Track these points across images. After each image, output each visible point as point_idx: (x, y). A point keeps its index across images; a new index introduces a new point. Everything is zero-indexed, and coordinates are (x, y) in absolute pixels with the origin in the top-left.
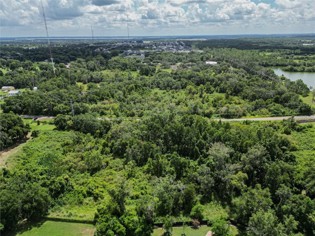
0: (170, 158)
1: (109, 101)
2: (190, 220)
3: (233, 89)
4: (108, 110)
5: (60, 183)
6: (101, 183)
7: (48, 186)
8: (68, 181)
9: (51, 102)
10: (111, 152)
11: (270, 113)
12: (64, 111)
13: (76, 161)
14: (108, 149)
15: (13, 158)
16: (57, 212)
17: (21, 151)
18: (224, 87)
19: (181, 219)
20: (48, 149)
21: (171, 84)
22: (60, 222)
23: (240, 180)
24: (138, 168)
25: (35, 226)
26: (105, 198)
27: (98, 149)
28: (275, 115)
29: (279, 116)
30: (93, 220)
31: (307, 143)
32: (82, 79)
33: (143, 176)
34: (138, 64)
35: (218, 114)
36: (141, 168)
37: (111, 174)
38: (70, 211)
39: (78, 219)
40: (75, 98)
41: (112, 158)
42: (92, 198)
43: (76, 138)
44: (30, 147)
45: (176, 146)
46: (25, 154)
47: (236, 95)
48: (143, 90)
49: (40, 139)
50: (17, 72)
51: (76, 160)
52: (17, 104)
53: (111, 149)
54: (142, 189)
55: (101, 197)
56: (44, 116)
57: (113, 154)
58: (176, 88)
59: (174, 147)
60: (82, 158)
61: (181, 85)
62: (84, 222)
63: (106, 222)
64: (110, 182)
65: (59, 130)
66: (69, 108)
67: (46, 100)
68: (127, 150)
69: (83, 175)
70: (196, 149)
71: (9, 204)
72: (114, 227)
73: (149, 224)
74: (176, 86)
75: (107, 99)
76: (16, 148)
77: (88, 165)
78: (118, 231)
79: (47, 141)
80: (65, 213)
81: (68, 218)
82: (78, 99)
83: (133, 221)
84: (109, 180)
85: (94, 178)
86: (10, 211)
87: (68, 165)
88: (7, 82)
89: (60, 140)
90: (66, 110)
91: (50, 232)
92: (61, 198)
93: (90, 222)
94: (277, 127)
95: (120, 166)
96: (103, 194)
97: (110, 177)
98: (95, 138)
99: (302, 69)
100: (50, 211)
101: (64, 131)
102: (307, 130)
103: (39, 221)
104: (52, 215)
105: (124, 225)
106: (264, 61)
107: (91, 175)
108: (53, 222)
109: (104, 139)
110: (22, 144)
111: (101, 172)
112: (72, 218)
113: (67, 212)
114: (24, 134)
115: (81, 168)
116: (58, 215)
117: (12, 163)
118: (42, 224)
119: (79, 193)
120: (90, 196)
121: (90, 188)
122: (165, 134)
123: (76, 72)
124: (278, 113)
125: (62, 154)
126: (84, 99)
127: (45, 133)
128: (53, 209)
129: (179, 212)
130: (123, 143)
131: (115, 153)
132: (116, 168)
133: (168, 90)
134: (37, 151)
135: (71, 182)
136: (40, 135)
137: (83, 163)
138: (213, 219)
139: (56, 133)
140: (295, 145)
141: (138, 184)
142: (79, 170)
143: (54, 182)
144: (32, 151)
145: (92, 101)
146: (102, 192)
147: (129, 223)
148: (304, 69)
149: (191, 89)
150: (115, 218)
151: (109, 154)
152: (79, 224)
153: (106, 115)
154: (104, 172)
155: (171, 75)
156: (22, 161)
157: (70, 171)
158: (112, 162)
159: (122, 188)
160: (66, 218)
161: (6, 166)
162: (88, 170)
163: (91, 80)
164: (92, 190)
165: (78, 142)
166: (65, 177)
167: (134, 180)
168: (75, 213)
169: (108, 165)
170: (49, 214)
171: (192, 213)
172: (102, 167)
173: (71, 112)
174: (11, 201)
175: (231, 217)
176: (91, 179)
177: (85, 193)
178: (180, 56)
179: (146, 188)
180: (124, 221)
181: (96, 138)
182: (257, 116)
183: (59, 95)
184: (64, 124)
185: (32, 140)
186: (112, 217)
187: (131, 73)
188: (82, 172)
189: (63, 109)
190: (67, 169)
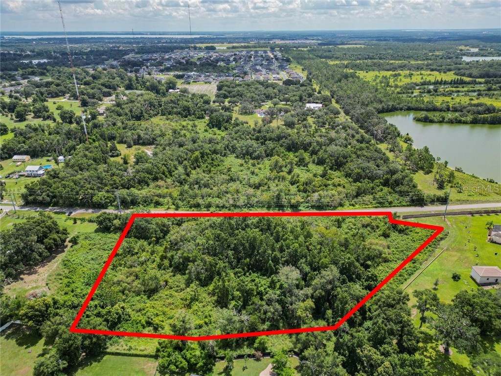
0: (240, 275)
1: (166, 182)
2: (253, 352)
3: (333, 161)
4: (164, 197)
5: (117, 314)
6: (161, 309)
7: (103, 316)
8: (124, 309)
9: (89, 190)
10: (171, 266)
11: (374, 202)
12: (107, 202)
13: (130, 281)
14: (166, 262)
15: (54, 277)
16: (116, 345)
17: (61, 267)
18: (322, 157)
19: (244, 351)
20: (93, 262)
21: (251, 150)
22: (120, 357)
23: (306, 309)
24: (203, 289)
25: (96, 361)
26: (166, 328)
27: (154, 261)
28: (379, 205)
29: (385, 207)
30: (154, 354)
31: (405, 252)
32: (125, 139)
33: (208, 299)
34: (207, 106)
35: (307, 204)
36: (206, 289)
37: (171, 296)
38: (129, 344)
39: (138, 353)
40: (120, 181)
41: (172, 274)
42: (151, 328)
43: (127, 248)
44: (71, 260)
45: (248, 260)
46: (67, 271)
47: (338, 169)
48: (212, 160)
49: (82, 247)
50: (31, 130)
51: (130, 279)
52: (44, 194)
53: (171, 262)
54: (206, 317)
55: (161, 327)
56: (81, 208)
57: (172, 268)
58: (258, 158)
59: (246, 261)
60: (137, 277)
61: (266, 151)
62: (145, 356)
63: (168, 357)
64: (171, 307)
65: (103, 232)
66: (113, 196)
67: (82, 187)
68: (189, 267)
69: (138, 298)
70: (270, 264)
71: (71, 342)
72: (176, 362)
73: (211, 358)
74: (258, 154)
75: (162, 179)
76: (53, 261)
77: (144, 285)
78: (180, 366)
79: (90, 249)
80: (125, 347)
81: (128, 352)
82: (123, 181)
83: (195, 356)
84: (170, 304)
85: (152, 302)
86: (72, 348)
87: (121, 286)
88: (20, 149)
89: (106, 247)
90: (108, 201)
91: (111, 368)
92: (118, 329)
93: (151, 356)
94: (375, 227)
95: (181, 286)
96: (163, 324)
97: (170, 300)
98: (149, 244)
99: (441, 119)
100: (108, 345)
101: (110, 233)
102: (411, 231)
103: (98, 356)
104: (111, 349)
105: (185, 359)
106: (389, 103)
107: (149, 297)
108: (113, 356)
109: (161, 246)
110: (60, 255)
111: (159, 295)
112: (132, 352)
113: (127, 345)
114: (62, 242)
115: (137, 289)
116: (118, 349)
117: (55, 284)
118: (102, 359)
119: (137, 324)
120: (149, 326)
121: (148, 318)
122: (235, 244)
123: (114, 124)
124: (384, 203)
125: (112, 269)
126: (132, 180)
127: (86, 238)
128: (111, 342)
129: (243, 344)
130: (185, 257)
131: (175, 268)
132: (177, 288)
133: (247, 160)
134: (81, 265)
135: (127, 310)
136: (81, 241)
137: (139, 283)
138: (276, 350)
139: (99, 237)
140: (387, 255)
141: (202, 310)
142: (134, 292)
143: (110, 312)
144: (74, 266)
145: (143, 182)
146: (163, 321)
147: (191, 358)
148: (444, 119)
149: (277, 162)
150: (177, 353)
151: (168, 269)
152: (140, 358)
153: (162, 205)
154: (163, 293)
155: (253, 132)
156: (66, 281)
157: (123, 294)
158: (172, 281)
159: (183, 322)
160: (126, 352)
161: (47, 287)
162: (144, 291)
163: (138, 140)
164: (152, 319)
165: (129, 252)
166: (121, 306)
167: (198, 304)
168: (135, 346)
169: (167, 285)
170: (107, 348)
171: (256, 345)
172: (160, 287)
173: (116, 202)
174: (72, 338)
175: (295, 348)
176: (149, 303)
177: (144, 323)
178: (270, 90)
179: (210, 316)
180: (186, 356)
181: (152, 245)
182: (357, 206)
183: (99, 178)
184: (109, 224)
185: (72, 249)
186: (174, 352)
187: (196, 123)
188: (138, 294)
189: (105, 199)
190: (120, 291)
